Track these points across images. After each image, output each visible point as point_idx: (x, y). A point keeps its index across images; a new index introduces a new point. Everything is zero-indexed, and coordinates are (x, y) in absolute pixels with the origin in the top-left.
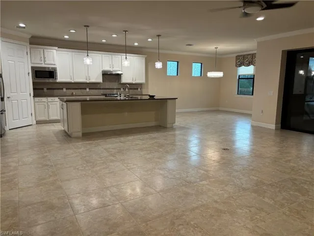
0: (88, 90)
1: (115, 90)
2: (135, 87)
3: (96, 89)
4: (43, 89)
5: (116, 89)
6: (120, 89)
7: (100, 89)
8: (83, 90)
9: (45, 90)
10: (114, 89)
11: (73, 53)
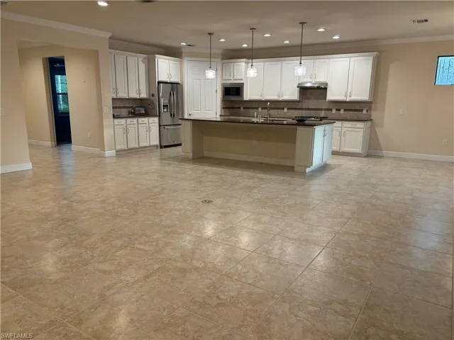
0: (286, 110)
1: (323, 112)
2: (358, 108)
3: (296, 109)
4: (240, 108)
5: (325, 110)
6: (331, 110)
7: (302, 109)
8: (279, 111)
9: (242, 109)
10: (321, 110)
11: (266, 63)
